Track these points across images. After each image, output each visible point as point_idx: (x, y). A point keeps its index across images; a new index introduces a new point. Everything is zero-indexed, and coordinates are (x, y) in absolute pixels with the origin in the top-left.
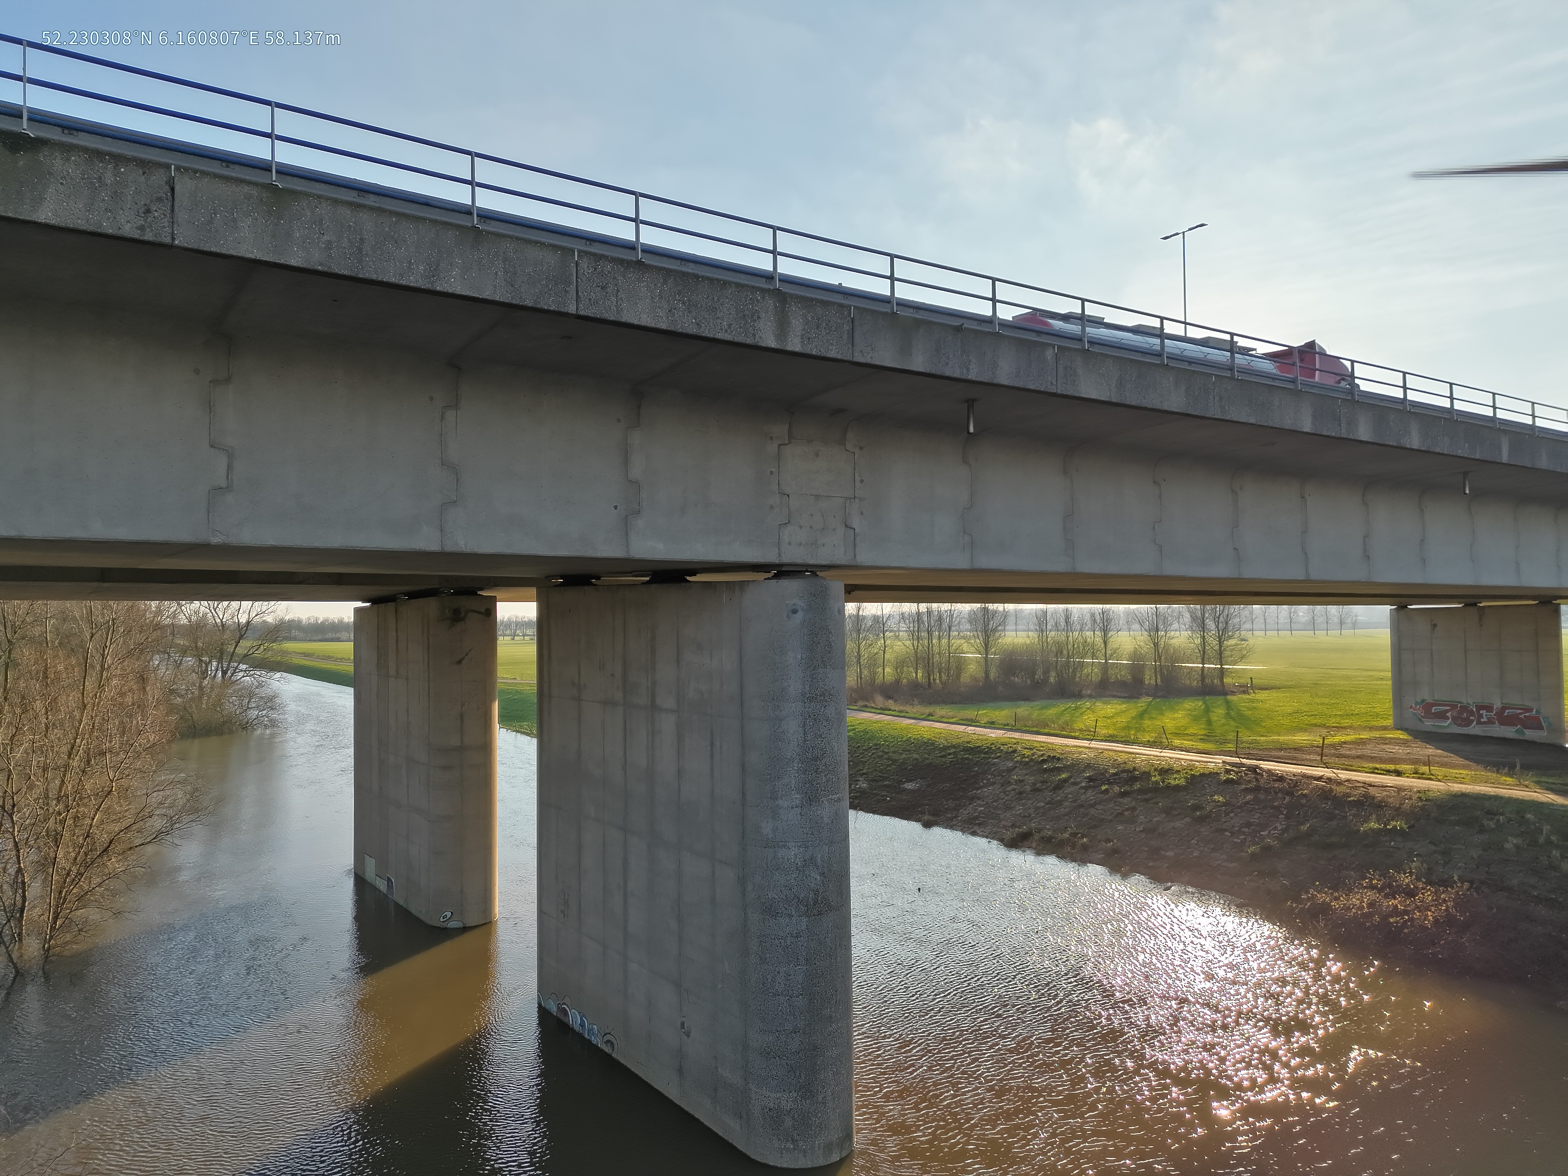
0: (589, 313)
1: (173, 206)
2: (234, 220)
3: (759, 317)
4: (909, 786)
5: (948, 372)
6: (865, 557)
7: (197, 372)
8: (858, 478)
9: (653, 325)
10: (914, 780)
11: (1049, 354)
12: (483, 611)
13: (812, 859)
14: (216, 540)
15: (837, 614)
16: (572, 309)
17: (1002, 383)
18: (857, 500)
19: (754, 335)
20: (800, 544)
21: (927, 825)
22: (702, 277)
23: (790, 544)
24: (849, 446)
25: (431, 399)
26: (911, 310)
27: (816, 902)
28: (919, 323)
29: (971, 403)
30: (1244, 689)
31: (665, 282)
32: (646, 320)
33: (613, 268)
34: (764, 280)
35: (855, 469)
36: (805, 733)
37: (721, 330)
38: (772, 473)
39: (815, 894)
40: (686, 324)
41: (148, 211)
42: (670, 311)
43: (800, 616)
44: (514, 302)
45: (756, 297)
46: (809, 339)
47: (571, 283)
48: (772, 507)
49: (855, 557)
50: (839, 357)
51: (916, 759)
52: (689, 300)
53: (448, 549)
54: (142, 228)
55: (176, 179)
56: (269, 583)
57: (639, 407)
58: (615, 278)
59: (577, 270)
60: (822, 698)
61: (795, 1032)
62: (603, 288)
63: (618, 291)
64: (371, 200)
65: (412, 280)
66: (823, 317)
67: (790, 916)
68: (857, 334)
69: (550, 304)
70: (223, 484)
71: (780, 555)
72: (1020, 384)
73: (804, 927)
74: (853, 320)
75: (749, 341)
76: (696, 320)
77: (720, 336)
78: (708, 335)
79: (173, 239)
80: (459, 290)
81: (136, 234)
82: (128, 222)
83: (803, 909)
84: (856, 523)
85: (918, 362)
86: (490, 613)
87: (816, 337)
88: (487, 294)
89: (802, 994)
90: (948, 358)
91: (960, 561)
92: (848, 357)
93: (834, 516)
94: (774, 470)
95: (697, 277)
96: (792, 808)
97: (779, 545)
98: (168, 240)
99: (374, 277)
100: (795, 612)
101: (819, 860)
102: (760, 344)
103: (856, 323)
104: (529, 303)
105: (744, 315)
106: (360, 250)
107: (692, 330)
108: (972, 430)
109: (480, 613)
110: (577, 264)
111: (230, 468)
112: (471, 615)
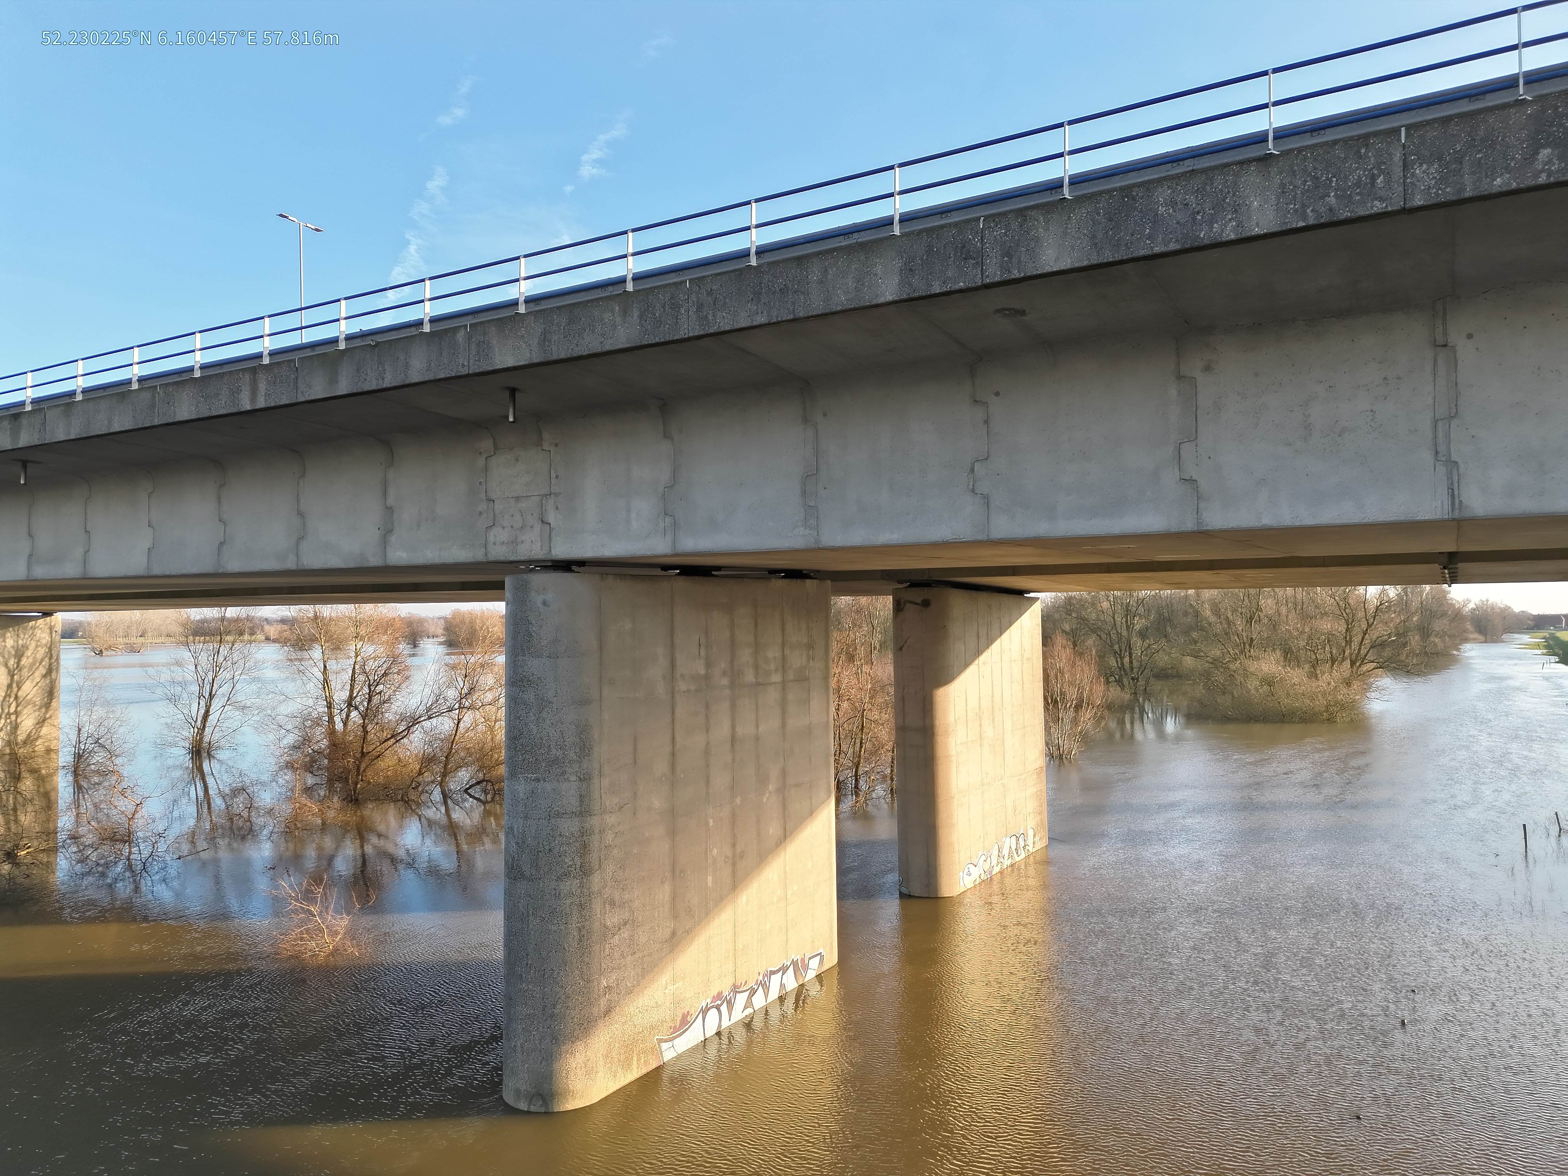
0: (163, 422)
8: (553, 475)
9: (190, 418)
12: (920, 602)
16: (156, 422)
18: (552, 496)
19: (239, 404)
20: (503, 543)
23: (494, 544)
35: (551, 466)
37: (222, 408)
38: (480, 483)
45: (239, 377)
46: (270, 395)
47: (156, 406)
48: (481, 513)
49: (550, 551)
58: (174, 395)
59: (158, 397)
62: (169, 403)
63: (174, 403)
68: (299, 380)
69: (148, 422)
79: (46, 441)
84: (551, 518)
87: (274, 392)
92: (294, 400)
94: (482, 480)
97: (486, 546)
104: (140, 426)
105: (233, 393)
107: (208, 413)
109: (917, 604)
110: (158, 394)
112: (908, 605)
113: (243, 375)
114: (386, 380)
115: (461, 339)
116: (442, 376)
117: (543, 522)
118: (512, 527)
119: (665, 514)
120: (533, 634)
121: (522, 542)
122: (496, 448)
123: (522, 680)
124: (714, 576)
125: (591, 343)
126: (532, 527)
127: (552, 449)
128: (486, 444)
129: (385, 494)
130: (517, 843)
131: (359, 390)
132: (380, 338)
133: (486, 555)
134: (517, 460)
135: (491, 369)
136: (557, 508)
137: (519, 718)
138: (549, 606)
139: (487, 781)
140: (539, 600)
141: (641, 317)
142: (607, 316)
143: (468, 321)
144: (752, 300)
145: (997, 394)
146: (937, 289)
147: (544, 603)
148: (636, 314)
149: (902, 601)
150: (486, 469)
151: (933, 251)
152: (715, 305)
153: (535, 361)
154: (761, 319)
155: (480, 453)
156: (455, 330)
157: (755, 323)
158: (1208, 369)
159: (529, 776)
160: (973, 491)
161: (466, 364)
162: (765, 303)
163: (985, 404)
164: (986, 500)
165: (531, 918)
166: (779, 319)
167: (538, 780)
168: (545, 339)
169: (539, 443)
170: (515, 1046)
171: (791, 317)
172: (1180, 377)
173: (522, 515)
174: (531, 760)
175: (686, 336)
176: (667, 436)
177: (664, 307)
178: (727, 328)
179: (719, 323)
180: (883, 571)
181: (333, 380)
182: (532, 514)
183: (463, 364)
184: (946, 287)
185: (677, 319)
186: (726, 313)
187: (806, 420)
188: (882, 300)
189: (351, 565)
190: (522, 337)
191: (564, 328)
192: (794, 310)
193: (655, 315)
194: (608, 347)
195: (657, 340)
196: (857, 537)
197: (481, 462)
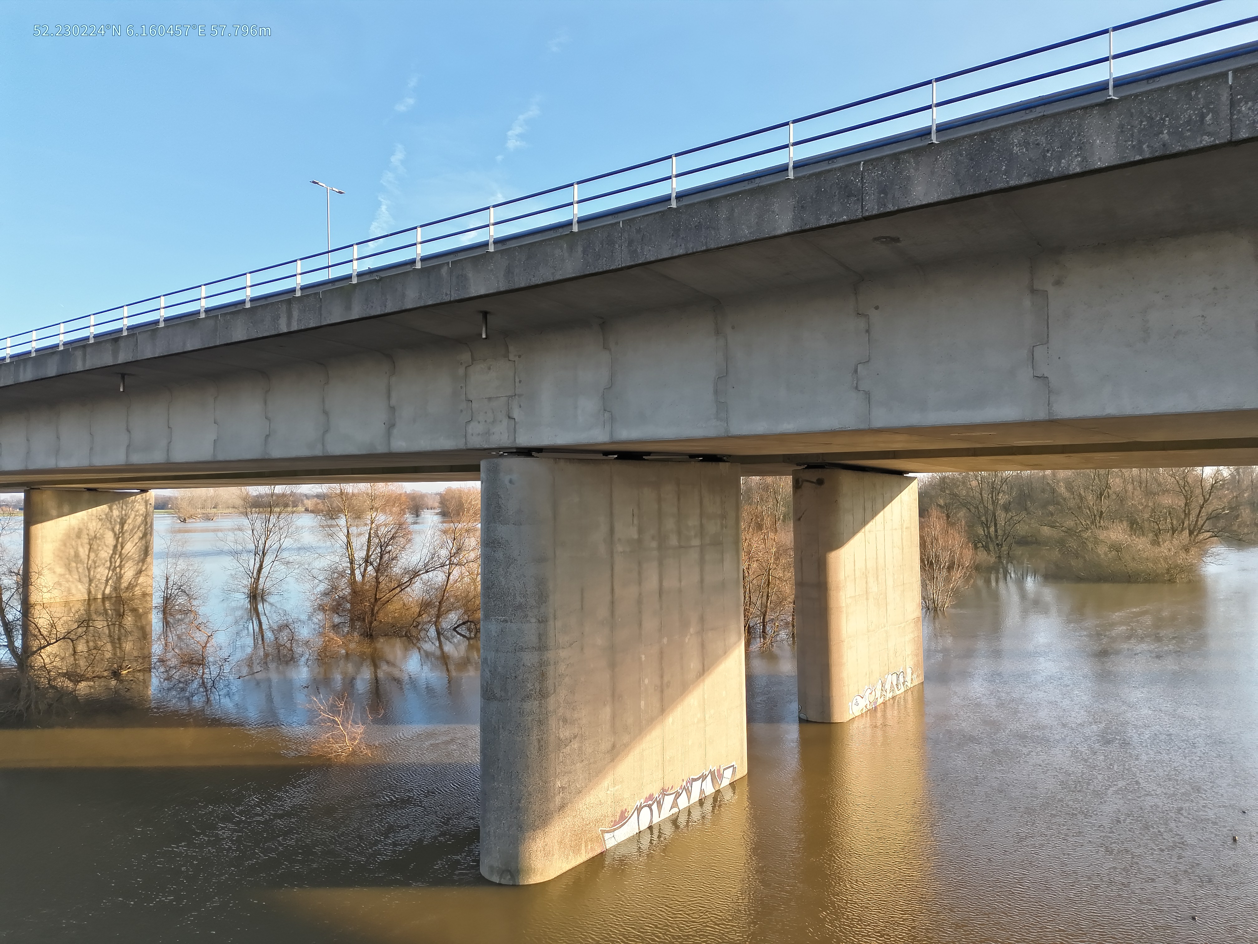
8: (517, 380)
9: (243, 339)
11: (444, 271)
12: (815, 481)
16: (218, 343)
17: (408, 308)
18: (516, 397)
19: (278, 328)
20: (479, 434)
23: (472, 435)
24: (511, 357)
32: (240, 338)
35: (515, 373)
37: (266, 331)
38: (461, 387)
45: (279, 307)
46: (301, 320)
47: (218, 331)
48: (462, 411)
49: (515, 440)
57: (394, 362)
58: (231, 322)
59: (219, 324)
62: (227, 329)
63: (232, 328)
68: (323, 308)
72: (422, 304)
84: (516, 414)
87: (304, 318)
94: (462, 385)
97: (465, 437)
102: (281, 332)
105: (275, 319)
110: (219, 321)
111: (270, 426)
112: (805, 484)
113: (281, 306)
114: (387, 307)
115: (444, 274)
116: (430, 303)
117: (509, 417)
118: (486, 421)
119: (605, 410)
120: (502, 506)
121: (494, 434)
122: (473, 359)
123: (493, 542)
124: (644, 459)
125: (544, 275)
126: (501, 422)
127: (516, 359)
128: (466, 357)
129: (389, 397)
130: (490, 671)
131: (368, 315)
132: (383, 274)
133: (466, 444)
134: (489, 369)
135: (468, 296)
136: (520, 407)
137: (491, 572)
138: (513, 484)
139: (471, 622)
140: (506, 479)
141: (584, 252)
142: (557, 252)
143: (450, 259)
144: (673, 236)
145: (877, 308)
146: (824, 222)
147: (511, 481)
148: (580, 249)
149: (800, 480)
150: (466, 375)
151: (821, 191)
152: (642, 240)
153: (502, 289)
154: (680, 251)
155: (461, 364)
156: (440, 266)
157: (675, 254)
158: (1058, 283)
159: (500, 618)
160: (856, 388)
161: (449, 293)
162: (683, 238)
163: (866, 316)
164: (868, 395)
165: (501, 730)
166: (695, 250)
167: (506, 621)
168: (509, 272)
169: (506, 356)
170: (489, 832)
171: (704, 248)
172: (1033, 291)
173: (493, 412)
174: (501, 605)
175: (620, 266)
176: (606, 347)
177: (602, 243)
178: (652, 259)
179: (646, 255)
180: (784, 455)
181: (348, 308)
182: (501, 411)
183: (446, 293)
184: (832, 220)
185: (612, 253)
186: (652, 247)
187: (718, 332)
188: (779, 232)
189: (364, 452)
190: (492, 270)
191: (524, 263)
192: (706, 243)
193: (595, 250)
194: (558, 277)
195: (597, 270)
196: (760, 427)
197: (461, 371)
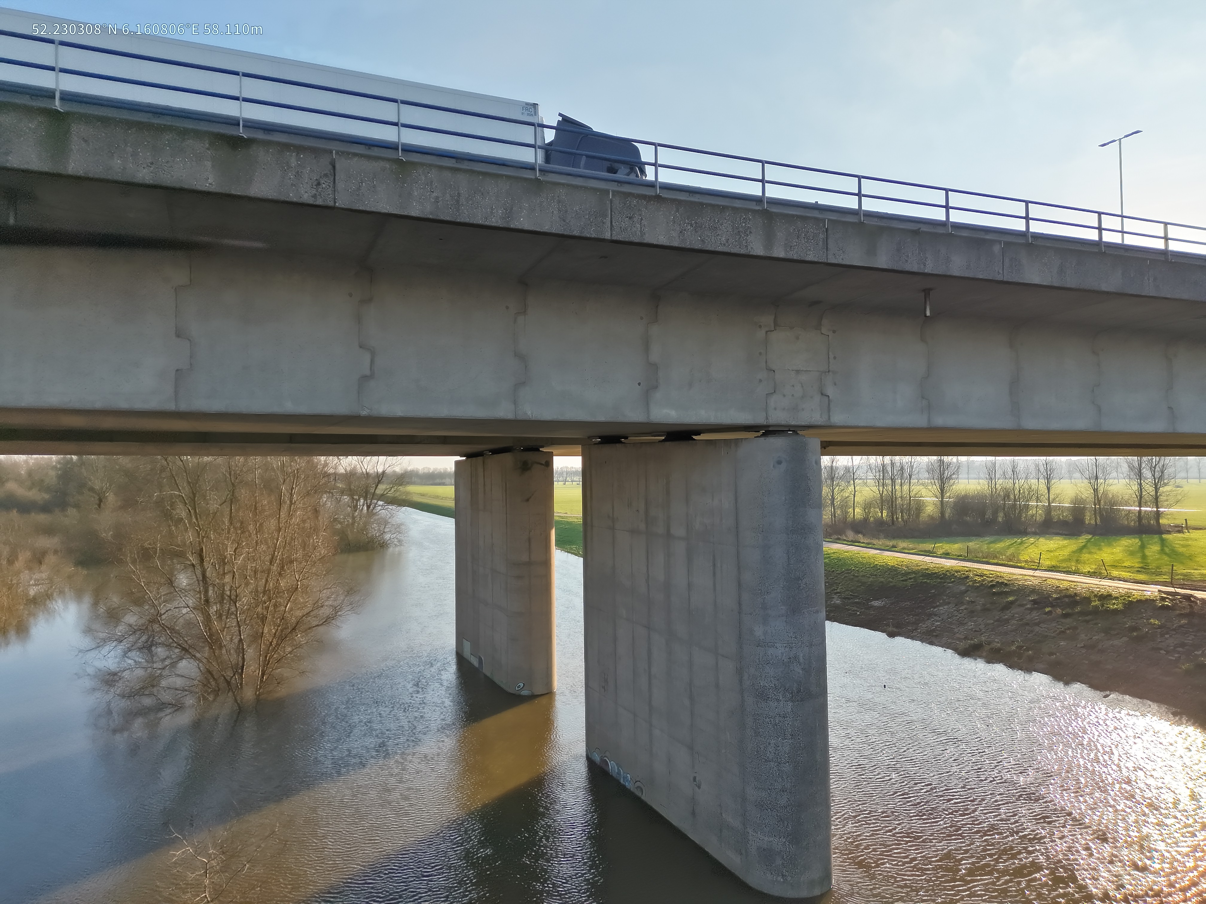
0: (620, 238)
1: (334, 179)
2: (374, 187)
3: (751, 232)
4: (876, 603)
5: (908, 267)
6: (838, 418)
7: (351, 295)
8: (831, 356)
9: (668, 244)
10: (879, 599)
11: (996, 248)
12: (544, 463)
13: (796, 657)
14: (364, 413)
15: (815, 465)
16: (607, 236)
17: (954, 274)
18: (830, 373)
19: (746, 246)
20: (784, 409)
21: (891, 635)
22: (706, 204)
23: (775, 409)
24: (824, 330)
25: (507, 308)
26: (876, 220)
27: (799, 691)
28: (881, 230)
29: (927, 292)
30: (1179, 529)
31: (677, 211)
32: (662, 240)
33: (637, 202)
34: (754, 203)
35: (829, 349)
36: (789, 558)
37: (721, 244)
38: (761, 354)
39: (798, 685)
40: (693, 241)
41: (319, 184)
42: (681, 232)
43: (783, 466)
44: (565, 233)
45: (748, 217)
46: (791, 247)
47: (607, 216)
48: (760, 381)
49: (829, 419)
50: (816, 260)
51: (882, 582)
52: (696, 223)
53: (520, 417)
54: (314, 196)
55: (336, 160)
56: (398, 443)
57: (657, 307)
58: (639, 210)
59: (611, 206)
60: (803, 531)
61: (783, 791)
62: (630, 218)
63: (642, 219)
64: (465, 165)
65: (494, 221)
66: (802, 229)
67: (778, 701)
68: (830, 241)
69: (591, 232)
70: (367, 372)
71: (767, 419)
72: (971, 275)
73: (789, 710)
74: (827, 230)
75: (743, 251)
76: (701, 237)
77: (720, 249)
78: (710, 249)
79: (335, 203)
80: (527, 226)
81: (311, 201)
82: (306, 192)
83: (789, 695)
84: (830, 391)
85: (882, 261)
86: (549, 464)
87: (796, 245)
88: (546, 228)
89: (788, 762)
90: (908, 256)
91: (919, 420)
92: (823, 260)
93: (812, 387)
94: (762, 351)
95: (702, 204)
96: (779, 616)
97: (766, 410)
98: (331, 204)
99: (467, 220)
100: (779, 463)
101: (801, 659)
102: (751, 253)
103: (829, 232)
104: (576, 233)
105: (739, 232)
106: (458, 201)
107: (698, 246)
108: (928, 314)
109: (542, 464)
110: (611, 201)
111: (372, 362)
115: (996, 251)
117: (822, 394)
118: (793, 395)
121: (803, 410)
122: (776, 324)
126: (812, 397)
127: (830, 333)
128: (767, 320)
134: (797, 338)
135: (1022, 281)
136: (835, 384)
141: (1122, 274)
143: (1004, 238)
144: (1182, 283)
148: (1120, 271)
150: (766, 342)
152: (1163, 279)
155: (760, 326)
161: (1001, 272)
162: (1188, 288)
168: (1061, 270)
169: (818, 327)
175: (1147, 294)
179: (1165, 292)
183: (998, 272)
185: (1143, 282)
186: (1169, 287)
190: (1046, 264)
191: (1075, 267)
194: (1104, 288)
195: (1130, 292)
197: (761, 334)
